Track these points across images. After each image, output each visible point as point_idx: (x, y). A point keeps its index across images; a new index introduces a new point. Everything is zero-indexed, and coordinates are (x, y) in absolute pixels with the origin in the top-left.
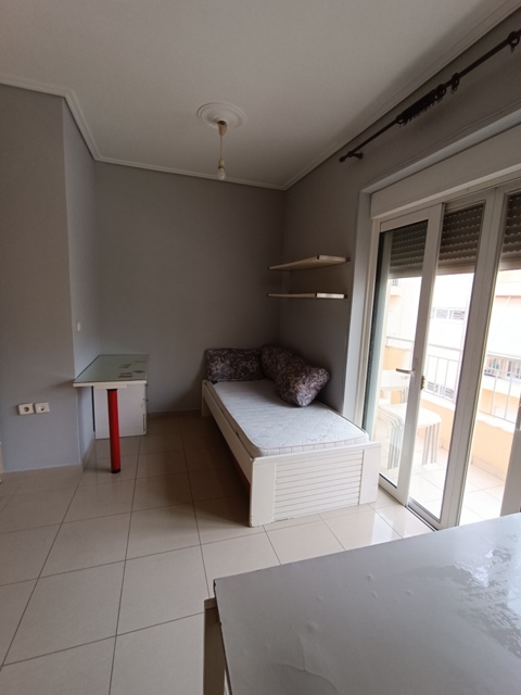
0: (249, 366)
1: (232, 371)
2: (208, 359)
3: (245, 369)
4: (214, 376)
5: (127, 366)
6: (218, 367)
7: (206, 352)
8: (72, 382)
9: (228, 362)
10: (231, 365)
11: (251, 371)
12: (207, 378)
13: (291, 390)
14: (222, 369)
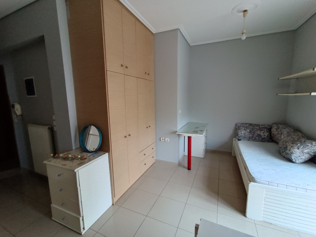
0: (262, 134)
1: (251, 135)
2: (237, 128)
3: (259, 135)
4: (239, 137)
5: (197, 128)
6: (242, 133)
7: (236, 125)
8: (176, 132)
9: (248, 130)
10: (250, 132)
11: (263, 137)
12: (235, 137)
13: (288, 151)
14: (244, 134)
